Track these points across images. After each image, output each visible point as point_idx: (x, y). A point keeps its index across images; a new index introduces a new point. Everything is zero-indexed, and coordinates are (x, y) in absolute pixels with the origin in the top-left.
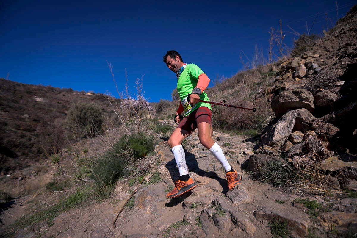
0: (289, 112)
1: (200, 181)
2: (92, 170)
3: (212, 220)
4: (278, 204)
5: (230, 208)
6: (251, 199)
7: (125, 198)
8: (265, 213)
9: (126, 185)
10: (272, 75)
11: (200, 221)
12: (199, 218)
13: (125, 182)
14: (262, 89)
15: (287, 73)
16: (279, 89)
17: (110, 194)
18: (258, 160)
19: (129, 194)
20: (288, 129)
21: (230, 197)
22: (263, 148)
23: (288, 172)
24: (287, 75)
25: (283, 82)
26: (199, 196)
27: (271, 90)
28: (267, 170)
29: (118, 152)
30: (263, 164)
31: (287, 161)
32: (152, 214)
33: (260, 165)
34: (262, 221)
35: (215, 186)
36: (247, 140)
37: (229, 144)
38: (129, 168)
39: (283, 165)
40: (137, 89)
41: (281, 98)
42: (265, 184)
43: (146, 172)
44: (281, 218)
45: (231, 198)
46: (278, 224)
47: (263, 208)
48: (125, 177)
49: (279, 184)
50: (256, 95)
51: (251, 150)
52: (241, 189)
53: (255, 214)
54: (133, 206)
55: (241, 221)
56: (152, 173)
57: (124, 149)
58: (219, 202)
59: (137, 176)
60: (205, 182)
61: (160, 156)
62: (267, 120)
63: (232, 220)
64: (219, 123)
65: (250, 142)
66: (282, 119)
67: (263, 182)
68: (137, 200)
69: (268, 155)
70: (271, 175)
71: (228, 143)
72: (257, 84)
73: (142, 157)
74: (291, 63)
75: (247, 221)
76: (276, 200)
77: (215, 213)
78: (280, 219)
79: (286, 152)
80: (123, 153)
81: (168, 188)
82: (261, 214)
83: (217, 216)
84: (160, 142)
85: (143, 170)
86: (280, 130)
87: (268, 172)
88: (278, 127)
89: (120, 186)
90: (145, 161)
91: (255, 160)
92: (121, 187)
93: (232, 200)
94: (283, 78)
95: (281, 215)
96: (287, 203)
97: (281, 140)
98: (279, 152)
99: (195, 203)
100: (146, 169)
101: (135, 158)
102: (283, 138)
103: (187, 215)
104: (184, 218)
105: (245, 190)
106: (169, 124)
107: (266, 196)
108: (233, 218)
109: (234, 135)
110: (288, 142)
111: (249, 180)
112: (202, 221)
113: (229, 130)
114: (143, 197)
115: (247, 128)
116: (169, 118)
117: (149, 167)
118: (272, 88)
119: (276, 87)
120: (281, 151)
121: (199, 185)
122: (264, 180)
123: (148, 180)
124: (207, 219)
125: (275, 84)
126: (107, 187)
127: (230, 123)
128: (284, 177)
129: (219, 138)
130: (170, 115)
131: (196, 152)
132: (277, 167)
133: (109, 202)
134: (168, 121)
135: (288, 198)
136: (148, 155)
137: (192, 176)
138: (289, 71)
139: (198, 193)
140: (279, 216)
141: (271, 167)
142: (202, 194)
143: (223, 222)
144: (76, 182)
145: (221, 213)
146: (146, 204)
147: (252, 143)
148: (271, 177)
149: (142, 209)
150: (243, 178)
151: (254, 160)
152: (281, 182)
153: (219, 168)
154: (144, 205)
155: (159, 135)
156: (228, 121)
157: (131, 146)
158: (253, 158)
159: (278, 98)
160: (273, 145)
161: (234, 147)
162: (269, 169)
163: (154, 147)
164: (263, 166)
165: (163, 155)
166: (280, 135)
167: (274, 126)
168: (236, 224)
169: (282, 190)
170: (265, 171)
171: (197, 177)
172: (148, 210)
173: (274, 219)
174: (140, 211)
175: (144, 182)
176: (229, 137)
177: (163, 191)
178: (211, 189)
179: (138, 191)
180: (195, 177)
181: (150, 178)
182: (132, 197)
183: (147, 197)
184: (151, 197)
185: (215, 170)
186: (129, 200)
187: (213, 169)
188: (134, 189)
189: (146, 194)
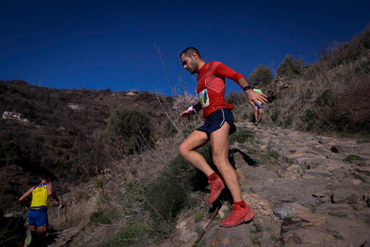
1: (307, 220)
2: (144, 198)
7: (191, 239)
9: (192, 219)
13: (189, 216)
17: (170, 232)
19: (196, 234)
26: (309, 245)
29: (177, 172)
35: (338, 231)
37: (358, 158)
38: (194, 195)
48: (189, 208)
56: (227, 204)
59: (206, 207)
60: (318, 222)
64: (332, 121)
68: (208, 243)
71: (354, 156)
89: (182, 221)
92: (184, 223)
106: (246, 128)
109: (365, 141)
113: (354, 133)
114: (218, 240)
121: (307, 226)
123: (222, 214)
126: (166, 222)
129: (335, 148)
130: (247, 114)
131: (296, 171)
133: (170, 243)
134: (244, 123)
137: (292, 210)
139: (306, 240)
142: (314, 242)
144: (126, 214)
153: (343, 199)
155: (233, 146)
156: (350, 118)
161: (367, 163)
165: (242, 177)
171: (302, 212)
175: (217, 216)
176: (355, 145)
177: (247, 232)
178: (330, 235)
179: (210, 229)
180: (298, 212)
181: (225, 211)
182: (201, 239)
183: (224, 240)
184: (230, 239)
185: (334, 202)
186: (197, 242)
187: (330, 199)
188: (203, 227)
189: (222, 235)
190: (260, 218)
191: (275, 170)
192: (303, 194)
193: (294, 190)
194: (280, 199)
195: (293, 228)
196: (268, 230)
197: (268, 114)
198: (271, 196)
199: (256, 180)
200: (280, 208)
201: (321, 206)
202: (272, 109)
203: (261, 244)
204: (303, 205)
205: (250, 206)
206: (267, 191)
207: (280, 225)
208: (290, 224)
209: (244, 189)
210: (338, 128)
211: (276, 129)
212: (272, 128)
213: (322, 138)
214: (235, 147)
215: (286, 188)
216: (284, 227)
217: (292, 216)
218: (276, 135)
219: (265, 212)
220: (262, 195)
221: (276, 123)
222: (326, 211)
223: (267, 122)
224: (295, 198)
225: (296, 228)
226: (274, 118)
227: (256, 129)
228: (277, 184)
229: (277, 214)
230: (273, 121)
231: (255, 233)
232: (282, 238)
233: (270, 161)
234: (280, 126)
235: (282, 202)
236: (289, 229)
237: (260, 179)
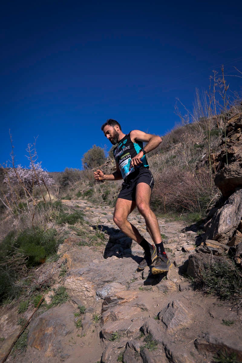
0: (237, 191)
1: (123, 297)
3: (140, 358)
4: (225, 327)
5: (163, 337)
6: (191, 321)
7: (13, 334)
8: (208, 342)
9: (15, 311)
10: (217, 134)
11: (124, 360)
12: (123, 355)
13: (12, 307)
14: (205, 154)
15: (236, 133)
16: (226, 155)
18: (199, 262)
19: (19, 327)
20: (236, 216)
21: (163, 320)
22: (205, 244)
23: (237, 278)
24: (236, 135)
25: (230, 146)
26: (122, 321)
27: (216, 156)
28: (211, 276)
30: (206, 268)
31: (235, 262)
32: (55, 356)
33: (203, 269)
34: (206, 355)
35: (144, 304)
36: (188, 229)
37: (164, 236)
38: (19, 283)
39: (230, 269)
40: (29, 159)
41: (226, 173)
42: (210, 296)
43: (45, 288)
44: (229, 348)
45: (165, 321)
46: (225, 357)
47: (206, 334)
48: (13, 298)
49: (227, 296)
50: (198, 163)
51: (192, 244)
52: (178, 308)
53: (196, 344)
54: (25, 346)
55: (178, 357)
56: (54, 290)
57: (12, 255)
58: (149, 329)
59: (32, 295)
60: (130, 298)
61: (66, 261)
62: (213, 199)
63: (167, 356)
65: (191, 232)
66: (229, 201)
67: (206, 293)
68: (31, 336)
69: (211, 254)
70: (216, 284)
72: (199, 147)
73: (39, 264)
74: (240, 119)
75: (185, 356)
76: (223, 321)
77: (144, 346)
78: (227, 350)
79: (235, 247)
80: (9, 261)
81: (78, 311)
82: (203, 344)
83: (147, 351)
84: (65, 240)
85: (40, 285)
86: (226, 217)
87: (212, 279)
88: (223, 214)
89: (4, 314)
90: (43, 271)
91: (196, 262)
92: (6, 317)
93: (165, 324)
94: (231, 140)
95: (228, 345)
96: (237, 324)
97: (229, 231)
98: (226, 250)
99: (116, 332)
100: (45, 284)
101: (28, 266)
102: (230, 229)
103: (105, 353)
104: (102, 357)
105: (184, 308)
106: (78, 207)
107: (210, 314)
108: (167, 353)
109: (171, 221)
110: (238, 233)
111: (190, 291)
112: (126, 361)
113: (164, 213)
114: (41, 330)
115: (188, 210)
116: (79, 197)
117: (50, 280)
118: (218, 153)
119: (222, 152)
120: (228, 248)
121: (122, 303)
122: (208, 290)
123: (48, 301)
124: (134, 356)
125: (222, 148)
127: (165, 203)
128: (232, 285)
130: (81, 192)
132: (223, 272)
134: (78, 201)
135: (238, 317)
136: (49, 259)
137: (111, 290)
138: (239, 131)
139: (121, 316)
140: (226, 346)
141: (215, 272)
142: (126, 317)
143: (155, 360)
145: (152, 346)
146: (46, 341)
147: (194, 233)
148: (216, 286)
149: (40, 349)
150: (181, 288)
151: (194, 262)
152: (229, 293)
154: (42, 343)
155: (64, 228)
156: (162, 201)
157: (21, 249)
158: (193, 260)
159: (222, 173)
160: (218, 238)
161: (169, 241)
162: (213, 274)
163: (57, 247)
164: (205, 270)
165: (70, 260)
166: (227, 224)
167: (219, 211)
168: (172, 361)
169: (231, 305)
170: (208, 278)
171: (119, 290)
172: (49, 350)
173: (219, 350)
174: (36, 354)
175: (43, 303)
176: (163, 224)
177: (71, 316)
178: (138, 308)
179: (34, 319)
180: (116, 290)
181: (52, 297)
182: (24, 331)
183: (48, 329)
184: (54, 328)
185: (144, 278)
186: (19, 337)
187: (141, 276)
188: (27, 317)
189: (46, 324)
190: (85, 300)
191: (100, 251)
192: (122, 273)
193: (115, 269)
194: (102, 280)
195: (112, 307)
196: (91, 311)
197: (100, 193)
198: (94, 278)
199: (82, 262)
200: (101, 289)
201: (134, 283)
202: (103, 188)
203: (84, 327)
204: (121, 283)
205: (76, 289)
206: (91, 273)
207: (102, 304)
208: (110, 303)
209: (71, 272)
210: (153, 209)
211: (106, 208)
212: (102, 206)
213: (141, 218)
214: (66, 229)
215: (108, 269)
216: (104, 306)
217: (111, 295)
218: (105, 214)
219: (89, 294)
220: (87, 277)
221: (106, 202)
222: (138, 287)
223: (98, 200)
224: (115, 277)
225: (114, 306)
226: (105, 196)
227: (87, 208)
228: (101, 265)
229: (99, 295)
230: (103, 199)
231: (79, 315)
232: (102, 317)
233: (96, 242)
234: (109, 205)
235: (104, 283)
236: (108, 308)
237: (86, 261)
